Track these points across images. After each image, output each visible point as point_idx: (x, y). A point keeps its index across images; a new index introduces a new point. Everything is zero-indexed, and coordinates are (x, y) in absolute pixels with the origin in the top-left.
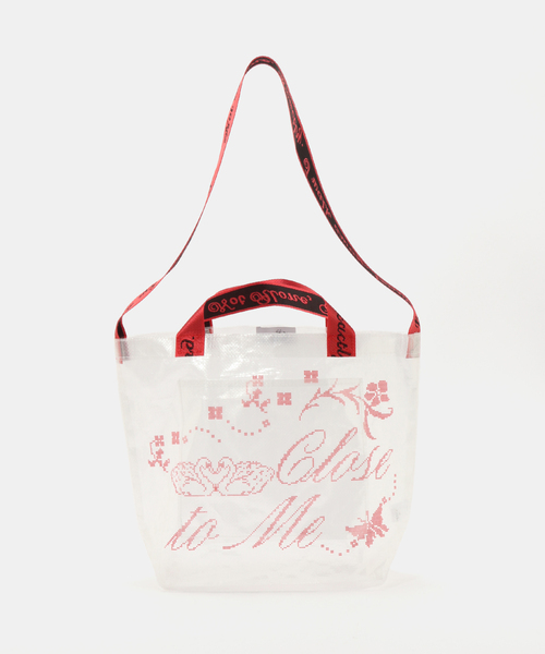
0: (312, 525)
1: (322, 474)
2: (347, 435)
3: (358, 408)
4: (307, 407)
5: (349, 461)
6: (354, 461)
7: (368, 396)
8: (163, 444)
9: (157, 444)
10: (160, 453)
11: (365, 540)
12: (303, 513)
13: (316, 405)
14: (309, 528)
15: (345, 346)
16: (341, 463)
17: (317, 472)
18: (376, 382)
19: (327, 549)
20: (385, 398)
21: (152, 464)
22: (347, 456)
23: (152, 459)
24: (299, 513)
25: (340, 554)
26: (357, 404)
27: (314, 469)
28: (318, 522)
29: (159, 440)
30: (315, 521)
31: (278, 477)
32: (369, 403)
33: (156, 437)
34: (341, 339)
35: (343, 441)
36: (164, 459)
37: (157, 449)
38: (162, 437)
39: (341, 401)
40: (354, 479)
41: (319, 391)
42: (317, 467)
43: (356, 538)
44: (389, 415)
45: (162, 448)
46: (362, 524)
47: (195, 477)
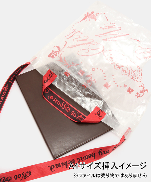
0: (105, 29)
1: (89, 41)
2: (72, 47)
3: (62, 53)
5: (78, 40)
6: (77, 38)
7: (56, 55)
8: (138, 93)
9: (140, 95)
10: (141, 92)
11: (93, 14)
12: (105, 33)
14: (107, 28)
15: (49, 75)
16: (81, 40)
17: (90, 43)
18: (51, 57)
19: (107, 18)
20: (53, 51)
21: (147, 90)
22: (77, 41)
23: (146, 92)
24: (106, 34)
25: (104, 14)
26: (61, 55)
27: (90, 44)
28: (103, 28)
29: (137, 95)
30: (103, 29)
31: (103, 50)
32: (58, 53)
33: (138, 97)
34: (49, 78)
35: (75, 47)
36: (141, 89)
37: (141, 94)
38: (136, 95)
39: (64, 59)
40: (81, 33)
42: (89, 44)
43: (96, 16)
44: (56, 46)
45: (139, 92)
46: (90, 19)
47: (131, 70)
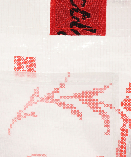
4: (19, 117)
13: (33, 114)
39: (75, 111)
41: (36, 93)
